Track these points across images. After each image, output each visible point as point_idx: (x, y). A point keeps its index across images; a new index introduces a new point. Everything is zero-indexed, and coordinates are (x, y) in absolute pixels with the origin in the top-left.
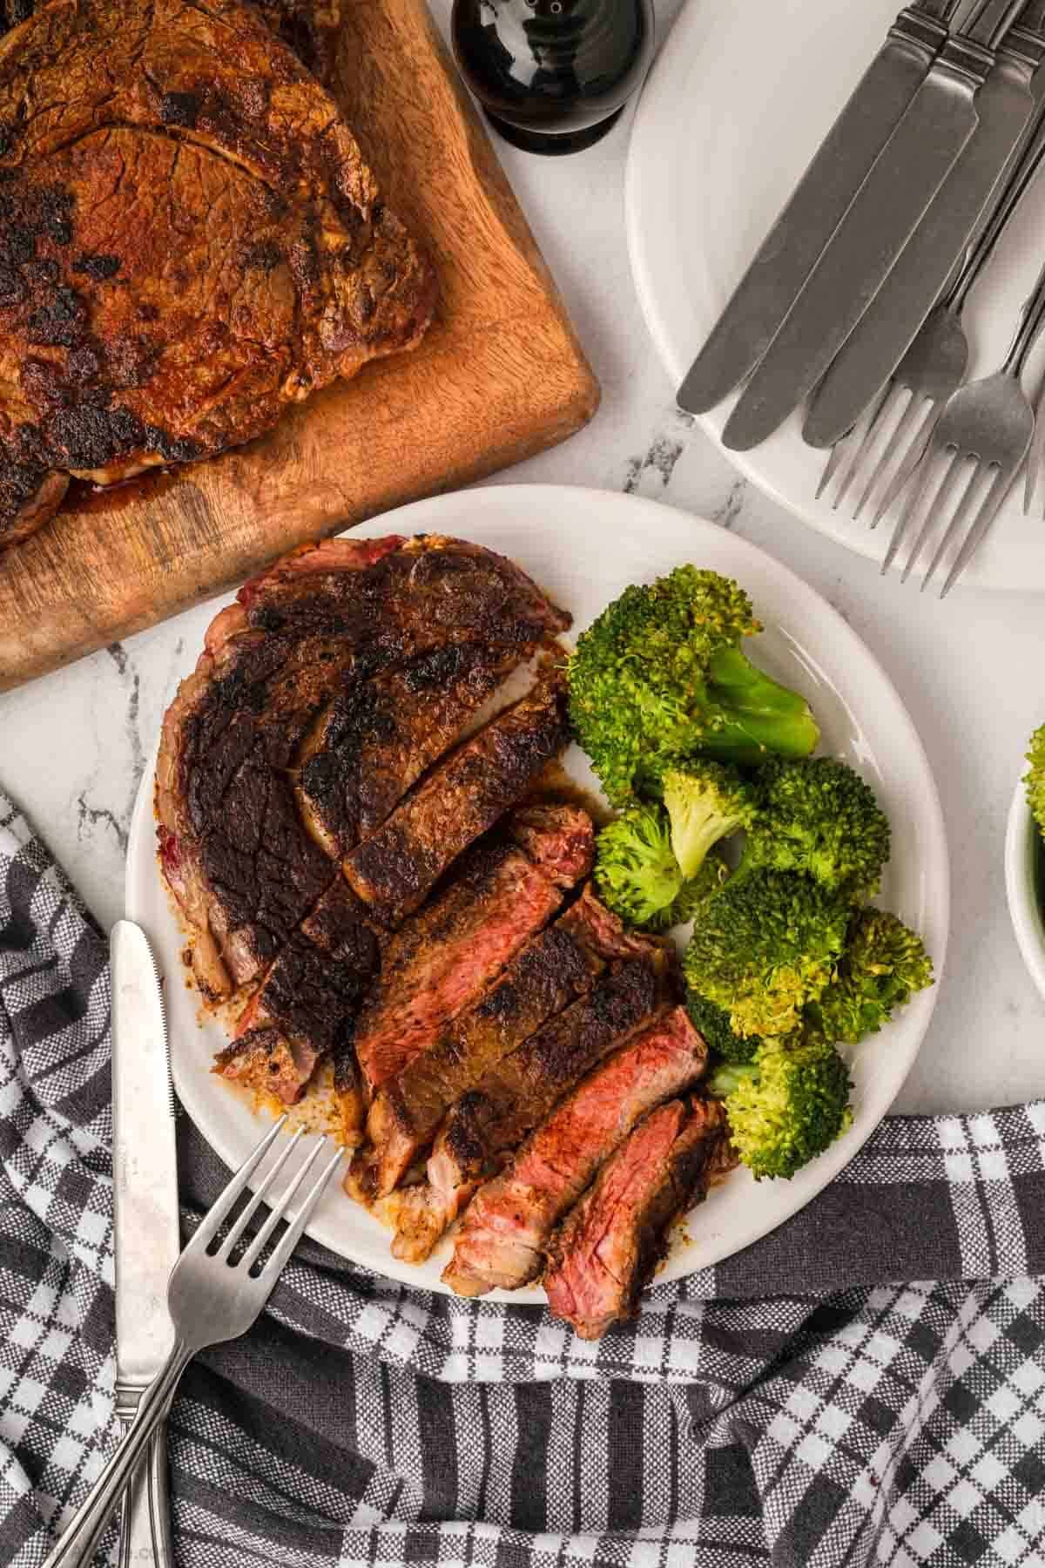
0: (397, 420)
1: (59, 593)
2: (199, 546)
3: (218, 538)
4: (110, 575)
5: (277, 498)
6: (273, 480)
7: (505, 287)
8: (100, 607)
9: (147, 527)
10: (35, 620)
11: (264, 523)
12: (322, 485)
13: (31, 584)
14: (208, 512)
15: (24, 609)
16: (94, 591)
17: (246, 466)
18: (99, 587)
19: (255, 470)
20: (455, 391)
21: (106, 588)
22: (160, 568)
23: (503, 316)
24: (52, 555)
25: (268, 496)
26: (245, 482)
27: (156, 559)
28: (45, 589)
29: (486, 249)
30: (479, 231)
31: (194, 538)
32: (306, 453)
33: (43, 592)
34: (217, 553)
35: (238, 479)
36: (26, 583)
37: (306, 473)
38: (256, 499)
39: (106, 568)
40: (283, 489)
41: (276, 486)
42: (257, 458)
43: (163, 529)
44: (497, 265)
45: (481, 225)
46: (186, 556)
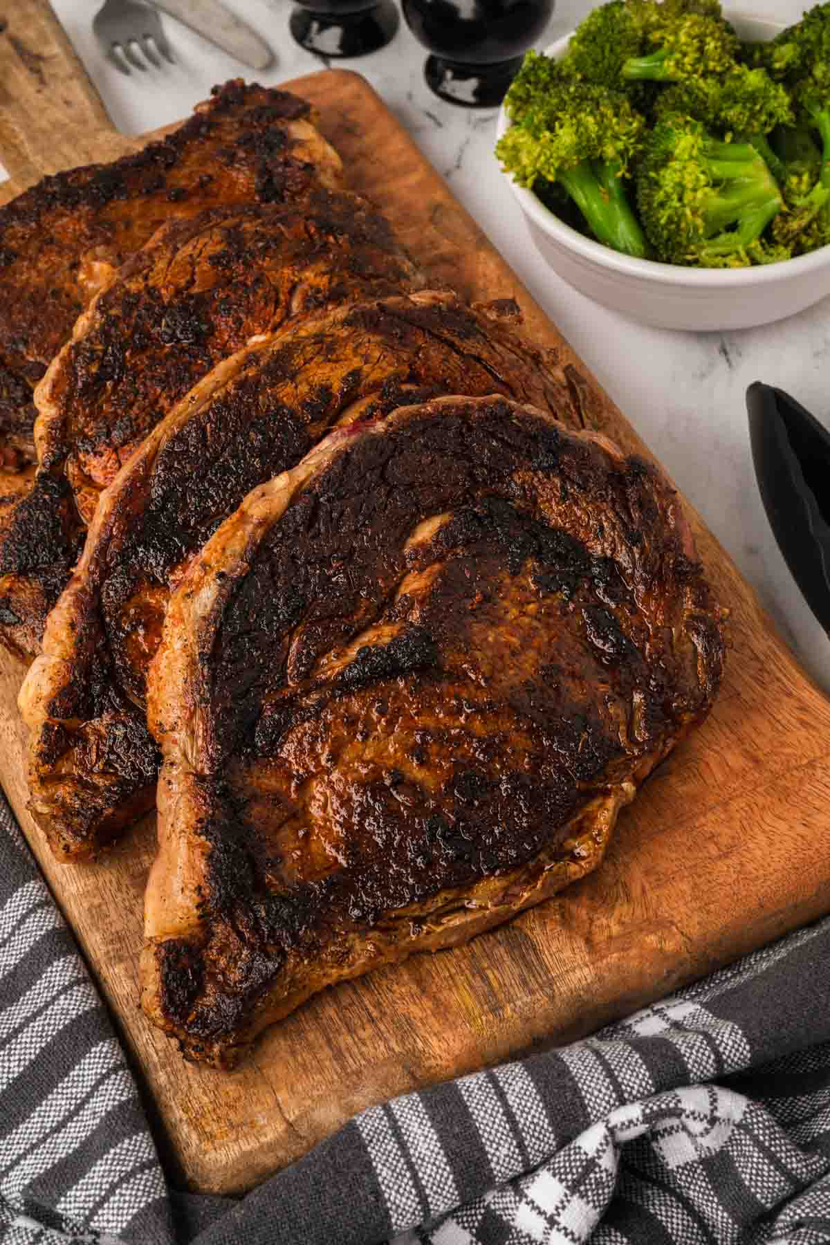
0: (726, 855)
1: (382, 1048)
2: (532, 992)
3: (551, 983)
4: (437, 1027)
5: (610, 937)
6: (604, 922)
7: (814, 728)
8: (427, 1064)
9: (473, 976)
10: (354, 1078)
11: (599, 964)
12: (660, 924)
13: (349, 1040)
14: (536, 954)
15: (343, 1068)
16: (420, 1045)
17: (573, 908)
18: (425, 1041)
19: (584, 912)
20: (782, 826)
21: (434, 1041)
22: (491, 1017)
23: (818, 754)
24: (371, 1009)
25: (600, 937)
26: (574, 924)
27: (486, 1007)
28: (364, 1044)
29: (789, 695)
30: (778, 679)
31: (525, 983)
32: (636, 891)
33: (364, 1049)
34: (552, 998)
35: (566, 920)
36: (345, 1040)
37: (638, 912)
38: (588, 941)
39: (432, 1020)
40: (615, 929)
41: (608, 926)
42: (585, 900)
43: (491, 976)
44: (801, 709)
45: (779, 675)
46: (519, 1003)
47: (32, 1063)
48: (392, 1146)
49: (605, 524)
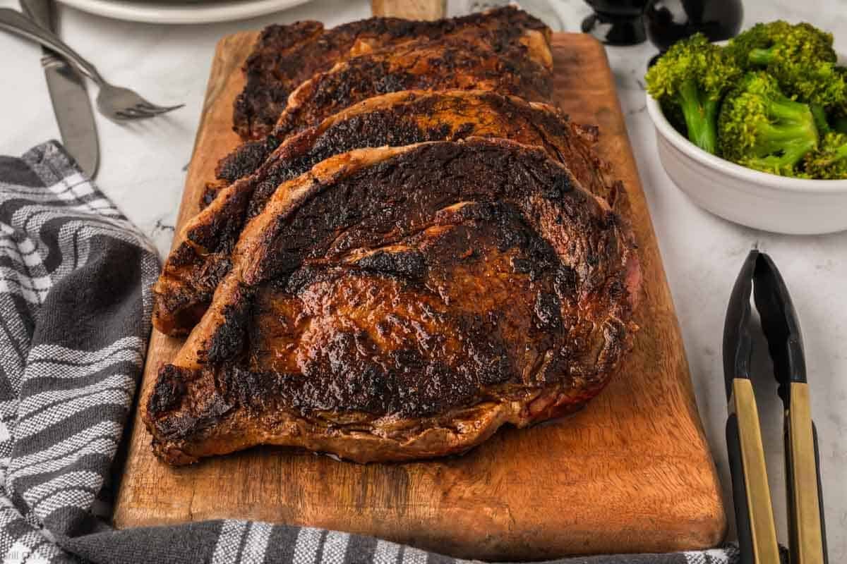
0: (569, 484)
1: (275, 498)
2: (390, 507)
3: (405, 507)
4: (316, 501)
5: (461, 498)
6: (463, 488)
7: (677, 439)
8: (298, 519)
9: (359, 483)
10: (247, 508)
11: (444, 510)
12: (498, 504)
13: (258, 485)
14: (406, 488)
15: (244, 498)
16: (300, 506)
17: (447, 473)
18: (304, 505)
19: (453, 478)
20: (619, 483)
21: (309, 508)
22: (354, 510)
23: (671, 454)
24: (283, 475)
25: (454, 494)
26: (442, 482)
27: (355, 503)
28: (265, 492)
29: (670, 415)
30: (669, 405)
31: (389, 500)
32: (495, 480)
33: (263, 494)
34: (400, 516)
35: (439, 477)
36: (255, 484)
37: (488, 492)
38: (445, 494)
39: (316, 496)
40: (467, 494)
41: (464, 491)
42: (458, 472)
43: (369, 487)
44: (675, 426)
45: (671, 401)
46: (377, 509)
47: (67, 419)
48: (236, 541)
49: (578, 246)
